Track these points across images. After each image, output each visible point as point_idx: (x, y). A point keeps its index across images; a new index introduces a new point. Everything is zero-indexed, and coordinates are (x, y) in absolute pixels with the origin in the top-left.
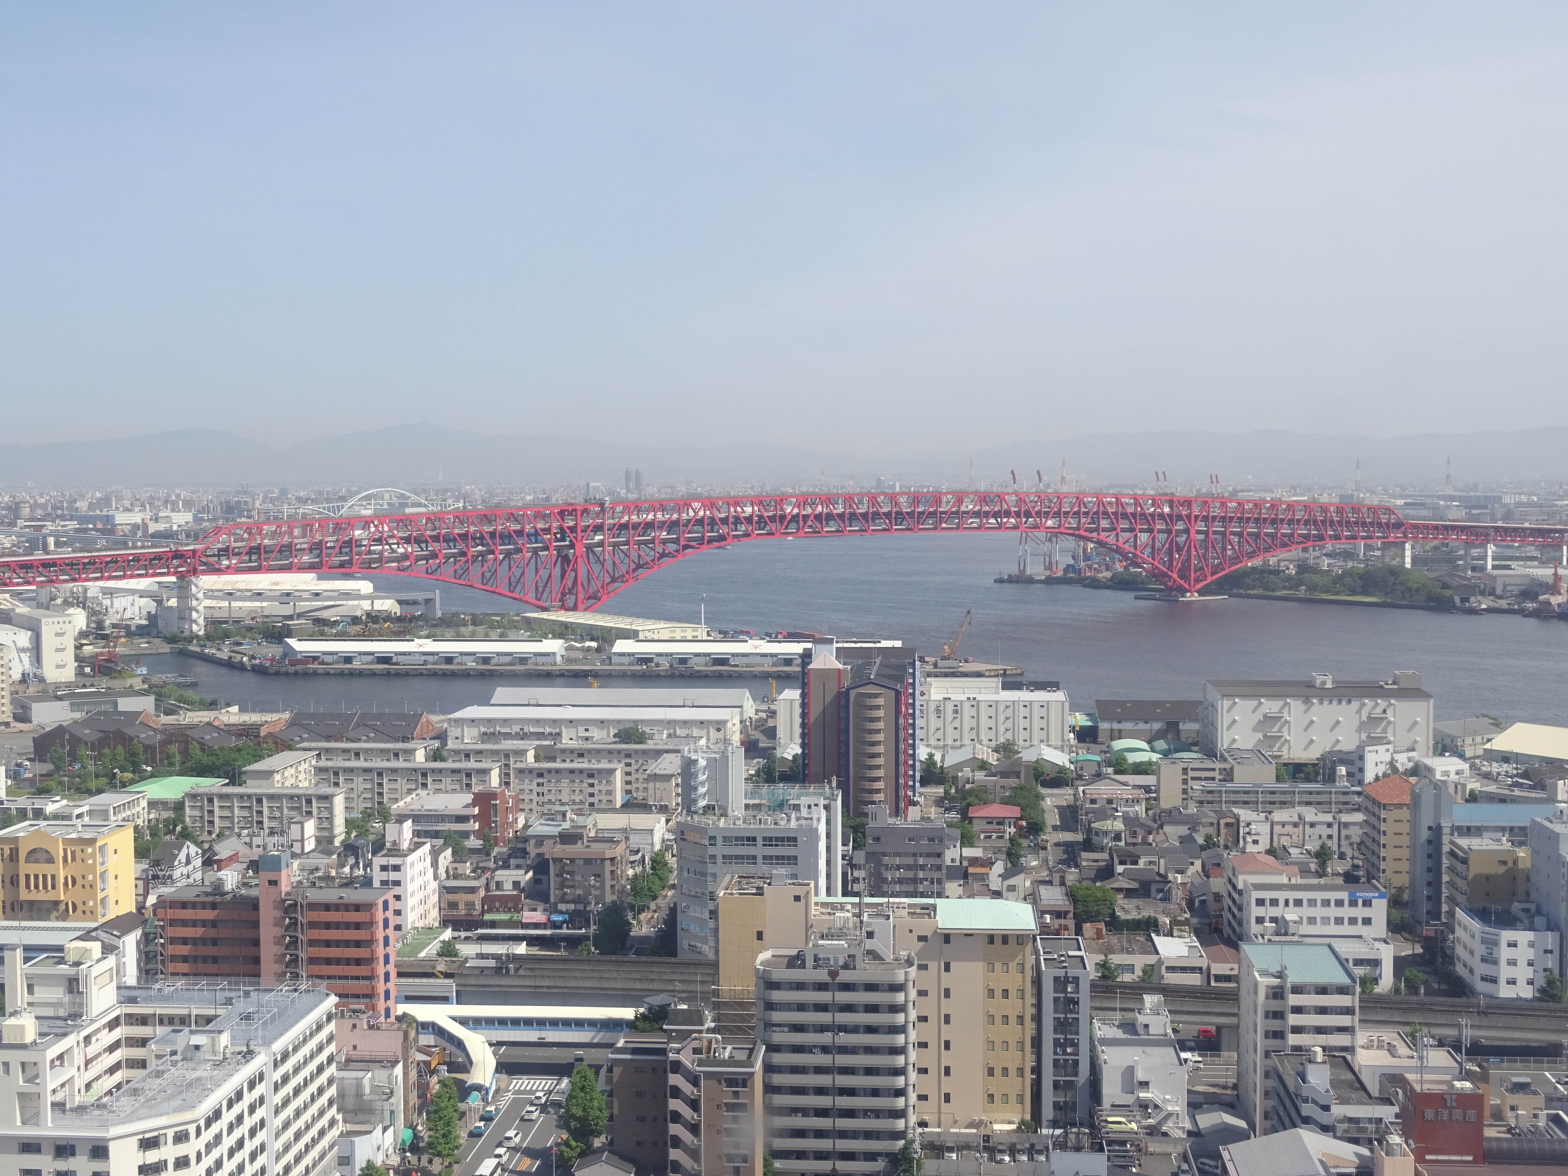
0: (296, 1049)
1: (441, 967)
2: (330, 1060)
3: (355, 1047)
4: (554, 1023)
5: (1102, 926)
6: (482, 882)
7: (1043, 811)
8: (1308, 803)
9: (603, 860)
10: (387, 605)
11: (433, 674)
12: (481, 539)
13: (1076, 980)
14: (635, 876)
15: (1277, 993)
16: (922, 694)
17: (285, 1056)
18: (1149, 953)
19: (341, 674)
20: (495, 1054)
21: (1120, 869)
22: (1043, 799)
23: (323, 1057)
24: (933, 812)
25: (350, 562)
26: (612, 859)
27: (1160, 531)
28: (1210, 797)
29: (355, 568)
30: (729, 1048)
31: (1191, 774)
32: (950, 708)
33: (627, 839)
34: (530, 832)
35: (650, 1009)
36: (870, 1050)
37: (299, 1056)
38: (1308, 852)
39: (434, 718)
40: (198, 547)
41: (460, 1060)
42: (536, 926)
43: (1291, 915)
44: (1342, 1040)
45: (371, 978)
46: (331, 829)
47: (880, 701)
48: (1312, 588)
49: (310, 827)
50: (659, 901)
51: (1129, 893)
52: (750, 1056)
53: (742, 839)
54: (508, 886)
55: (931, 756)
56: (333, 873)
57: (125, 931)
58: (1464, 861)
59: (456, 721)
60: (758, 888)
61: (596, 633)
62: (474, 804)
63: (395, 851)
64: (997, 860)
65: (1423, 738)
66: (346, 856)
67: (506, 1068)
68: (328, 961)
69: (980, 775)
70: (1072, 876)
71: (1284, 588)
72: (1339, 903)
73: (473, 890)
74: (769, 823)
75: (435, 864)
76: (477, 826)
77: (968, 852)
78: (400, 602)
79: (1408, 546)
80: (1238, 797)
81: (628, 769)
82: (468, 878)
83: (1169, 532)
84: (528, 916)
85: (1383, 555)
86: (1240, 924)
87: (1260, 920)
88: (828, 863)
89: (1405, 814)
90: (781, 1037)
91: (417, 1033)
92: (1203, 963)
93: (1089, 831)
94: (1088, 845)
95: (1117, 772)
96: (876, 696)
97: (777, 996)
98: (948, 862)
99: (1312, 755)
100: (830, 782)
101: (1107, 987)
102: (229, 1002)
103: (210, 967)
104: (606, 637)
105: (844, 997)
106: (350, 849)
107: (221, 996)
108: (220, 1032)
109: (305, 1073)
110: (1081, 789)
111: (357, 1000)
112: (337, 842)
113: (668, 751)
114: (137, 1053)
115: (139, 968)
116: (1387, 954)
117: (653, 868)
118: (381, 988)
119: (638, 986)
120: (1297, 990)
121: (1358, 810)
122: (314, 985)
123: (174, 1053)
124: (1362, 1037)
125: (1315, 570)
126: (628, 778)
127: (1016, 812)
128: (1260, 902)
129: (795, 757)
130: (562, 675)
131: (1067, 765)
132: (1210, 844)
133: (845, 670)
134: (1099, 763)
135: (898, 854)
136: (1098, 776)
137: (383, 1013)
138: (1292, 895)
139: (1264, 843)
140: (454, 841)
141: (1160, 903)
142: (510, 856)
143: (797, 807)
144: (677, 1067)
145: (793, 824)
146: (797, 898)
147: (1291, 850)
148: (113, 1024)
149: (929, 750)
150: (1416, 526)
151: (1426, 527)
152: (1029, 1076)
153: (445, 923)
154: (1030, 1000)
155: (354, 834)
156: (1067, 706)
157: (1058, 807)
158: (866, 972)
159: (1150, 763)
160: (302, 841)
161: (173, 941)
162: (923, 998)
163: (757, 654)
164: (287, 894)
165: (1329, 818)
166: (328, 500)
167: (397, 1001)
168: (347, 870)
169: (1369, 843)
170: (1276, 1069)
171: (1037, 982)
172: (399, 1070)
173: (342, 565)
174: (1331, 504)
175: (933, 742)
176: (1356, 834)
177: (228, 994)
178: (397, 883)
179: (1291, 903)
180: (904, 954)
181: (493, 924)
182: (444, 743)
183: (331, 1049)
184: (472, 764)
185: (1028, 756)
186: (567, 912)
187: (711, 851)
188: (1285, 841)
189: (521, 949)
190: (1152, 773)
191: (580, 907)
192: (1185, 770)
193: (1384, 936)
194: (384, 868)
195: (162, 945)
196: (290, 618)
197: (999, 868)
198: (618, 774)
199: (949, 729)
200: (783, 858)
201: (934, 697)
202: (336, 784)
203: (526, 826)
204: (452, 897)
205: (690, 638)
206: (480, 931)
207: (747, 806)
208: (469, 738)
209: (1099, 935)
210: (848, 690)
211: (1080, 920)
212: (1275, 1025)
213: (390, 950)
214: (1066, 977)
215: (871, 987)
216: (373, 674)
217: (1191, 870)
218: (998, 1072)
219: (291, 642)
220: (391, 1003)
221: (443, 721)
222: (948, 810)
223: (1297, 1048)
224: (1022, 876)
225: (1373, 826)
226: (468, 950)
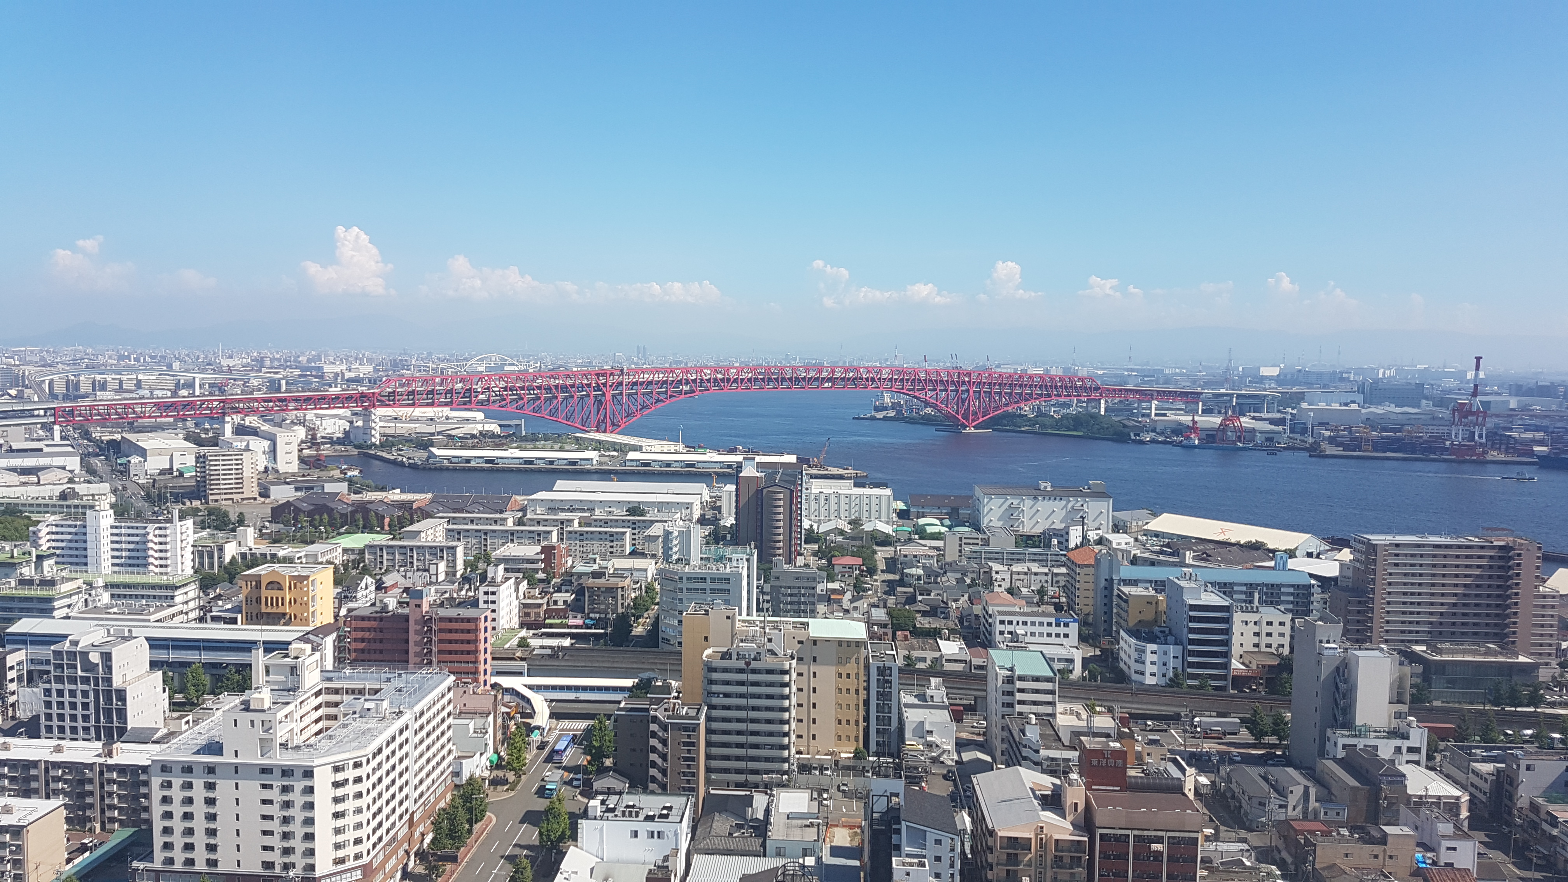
0: (429, 709)
1: (519, 654)
2: (449, 715)
3: (465, 705)
4: (585, 689)
5: (908, 633)
6: (545, 600)
7: (876, 561)
8: (1034, 560)
9: (617, 588)
10: (494, 427)
11: (519, 471)
12: (549, 389)
13: (890, 668)
14: (636, 598)
15: (1010, 680)
16: (807, 489)
17: (422, 714)
18: (935, 650)
19: (464, 469)
20: (549, 707)
21: (920, 598)
22: (876, 553)
23: (445, 713)
24: (812, 560)
25: (470, 402)
26: (622, 588)
27: (951, 391)
28: (975, 555)
29: (473, 406)
30: (686, 708)
31: (964, 541)
32: (823, 497)
33: (632, 574)
34: (574, 570)
35: (641, 681)
36: (768, 709)
37: (430, 714)
38: (1033, 591)
39: (518, 498)
40: (376, 391)
41: (528, 711)
42: (577, 627)
43: (1020, 631)
44: (1048, 709)
45: (476, 662)
46: (454, 566)
47: (782, 496)
48: (1043, 426)
49: (442, 566)
50: (650, 612)
51: (925, 614)
52: (697, 713)
53: (698, 578)
54: (560, 603)
55: (811, 526)
56: (455, 595)
57: (326, 635)
58: (1126, 601)
59: (533, 500)
60: (705, 611)
61: (617, 447)
62: (541, 553)
63: (493, 583)
64: (848, 590)
65: (1106, 522)
66: (464, 584)
67: (555, 715)
68: (450, 652)
69: (839, 539)
70: (891, 601)
71: (1026, 426)
72: (1049, 624)
73: (539, 606)
74: (714, 569)
75: (517, 590)
76: (543, 565)
77: (831, 586)
78: (500, 426)
79: (1103, 401)
80: (992, 556)
81: (634, 531)
82: (537, 598)
83: (957, 391)
84: (572, 622)
85: (1087, 406)
86: (990, 634)
87: (1002, 633)
88: (748, 592)
89: (1091, 571)
90: (715, 701)
91: (503, 694)
92: (968, 658)
93: (903, 574)
94: (902, 583)
95: (920, 538)
96: (779, 493)
97: (715, 676)
98: (819, 592)
99: (1038, 530)
100: (750, 545)
101: (910, 671)
102: (389, 680)
103: (378, 656)
104: (623, 449)
105: (753, 677)
106: (466, 579)
107: (384, 676)
108: (383, 700)
109: (434, 723)
110: (898, 548)
111: (466, 676)
112: (458, 575)
113: (657, 521)
114: (332, 711)
115: (334, 657)
116: (1077, 656)
117: (646, 592)
118: (482, 668)
119: (635, 666)
120: (1021, 678)
121: (1063, 566)
122: (440, 670)
123: (354, 713)
124: (1060, 707)
125: (1045, 415)
126: (634, 537)
127: (859, 561)
128: (1002, 622)
129: (732, 525)
130: (597, 472)
131: (891, 533)
132: (973, 584)
133: (761, 477)
134: (910, 533)
135: (789, 587)
136: (910, 540)
137: (482, 683)
138: (1021, 619)
139: (1006, 585)
140: (529, 576)
141: (943, 620)
142: (562, 585)
143: (730, 560)
144: (655, 719)
145: (728, 570)
146: (728, 617)
147: (1022, 589)
148: (318, 694)
149: (810, 522)
150: (1108, 390)
151: (1115, 390)
152: (862, 724)
153: (522, 625)
154: (863, 678)
155: (469, 570)
156: (891, 498)
157: (885, 558)
158: (768, 661)
159: (940, 533)
160: (437, 575)
161: (356, 640)
162: (800, 677)
163: (712, 462)
164: (426, 612)
165: (1046, 570)
166: (458, 361)
167: (491, 675)
168: (463, 592)
169: (1069, 586)
170: (1008, 726)
171: (867, 667)
172: (491, 718)
173: (465, 404)
174: (1056, 376)
175: (813, 517)
176: (1062, 581)
177: (389, 676)
178: (494, 602)
179: (1020, 623)
180: (789, 652)
181: (551, 626)
182: (525, 515)
183: (450, 708)
184: (541, 528)
185: (867, 527)
186: (595, 619)
187: (680, 585)
188: (1018, 584)
189: (567, 642)
190: (941, 539)
191: (603, 616)
192: (960, 539)
193: (1076, 645)
194: (486, 593)
195: (349, 643)
196: (433, 434)
197: (848, 595)
198: (628, 535)
199: (822, 510)
200: (721, 590)
201: (813, 491)
202: (459, 539)
203: (572, 567)
204: (526, 610)
205: (673, 451)
206: (543, 630)
207: (702, 559)
208: (541, 512)
209: (906, 638)
210: (763, 489)
211: (896, 628)
212: (1008, 699)
213: (488, 645)
214: (884, 667)
215: (769, 672)
216: (482, 470)
217: (962, 600)
218: (844, 722)
219: (433, 450)
220: (487, 677)
221: (524, 500)
222: (820, 558)
223: (1020, 714)
224: (861, 601)
225: (1071, 576)
226: (535, 643)
